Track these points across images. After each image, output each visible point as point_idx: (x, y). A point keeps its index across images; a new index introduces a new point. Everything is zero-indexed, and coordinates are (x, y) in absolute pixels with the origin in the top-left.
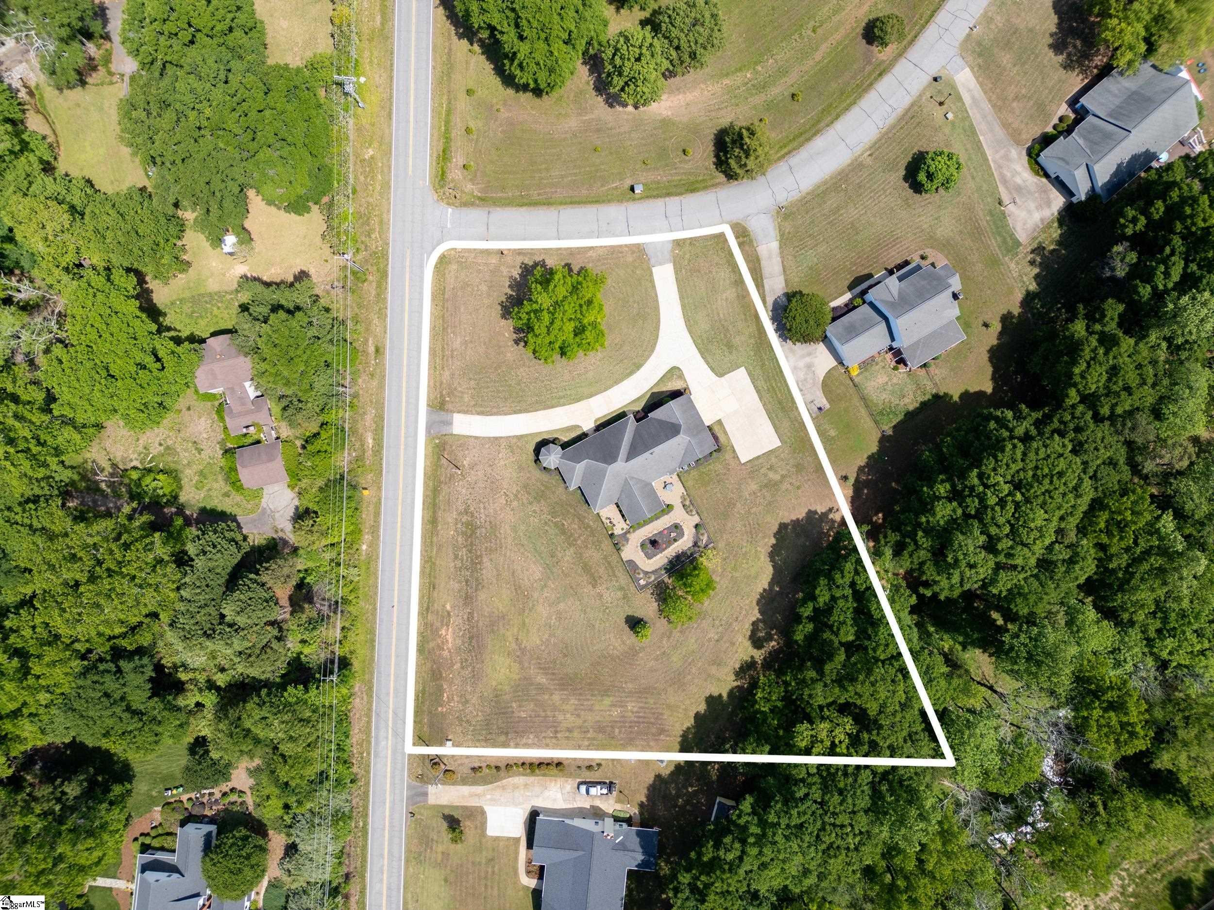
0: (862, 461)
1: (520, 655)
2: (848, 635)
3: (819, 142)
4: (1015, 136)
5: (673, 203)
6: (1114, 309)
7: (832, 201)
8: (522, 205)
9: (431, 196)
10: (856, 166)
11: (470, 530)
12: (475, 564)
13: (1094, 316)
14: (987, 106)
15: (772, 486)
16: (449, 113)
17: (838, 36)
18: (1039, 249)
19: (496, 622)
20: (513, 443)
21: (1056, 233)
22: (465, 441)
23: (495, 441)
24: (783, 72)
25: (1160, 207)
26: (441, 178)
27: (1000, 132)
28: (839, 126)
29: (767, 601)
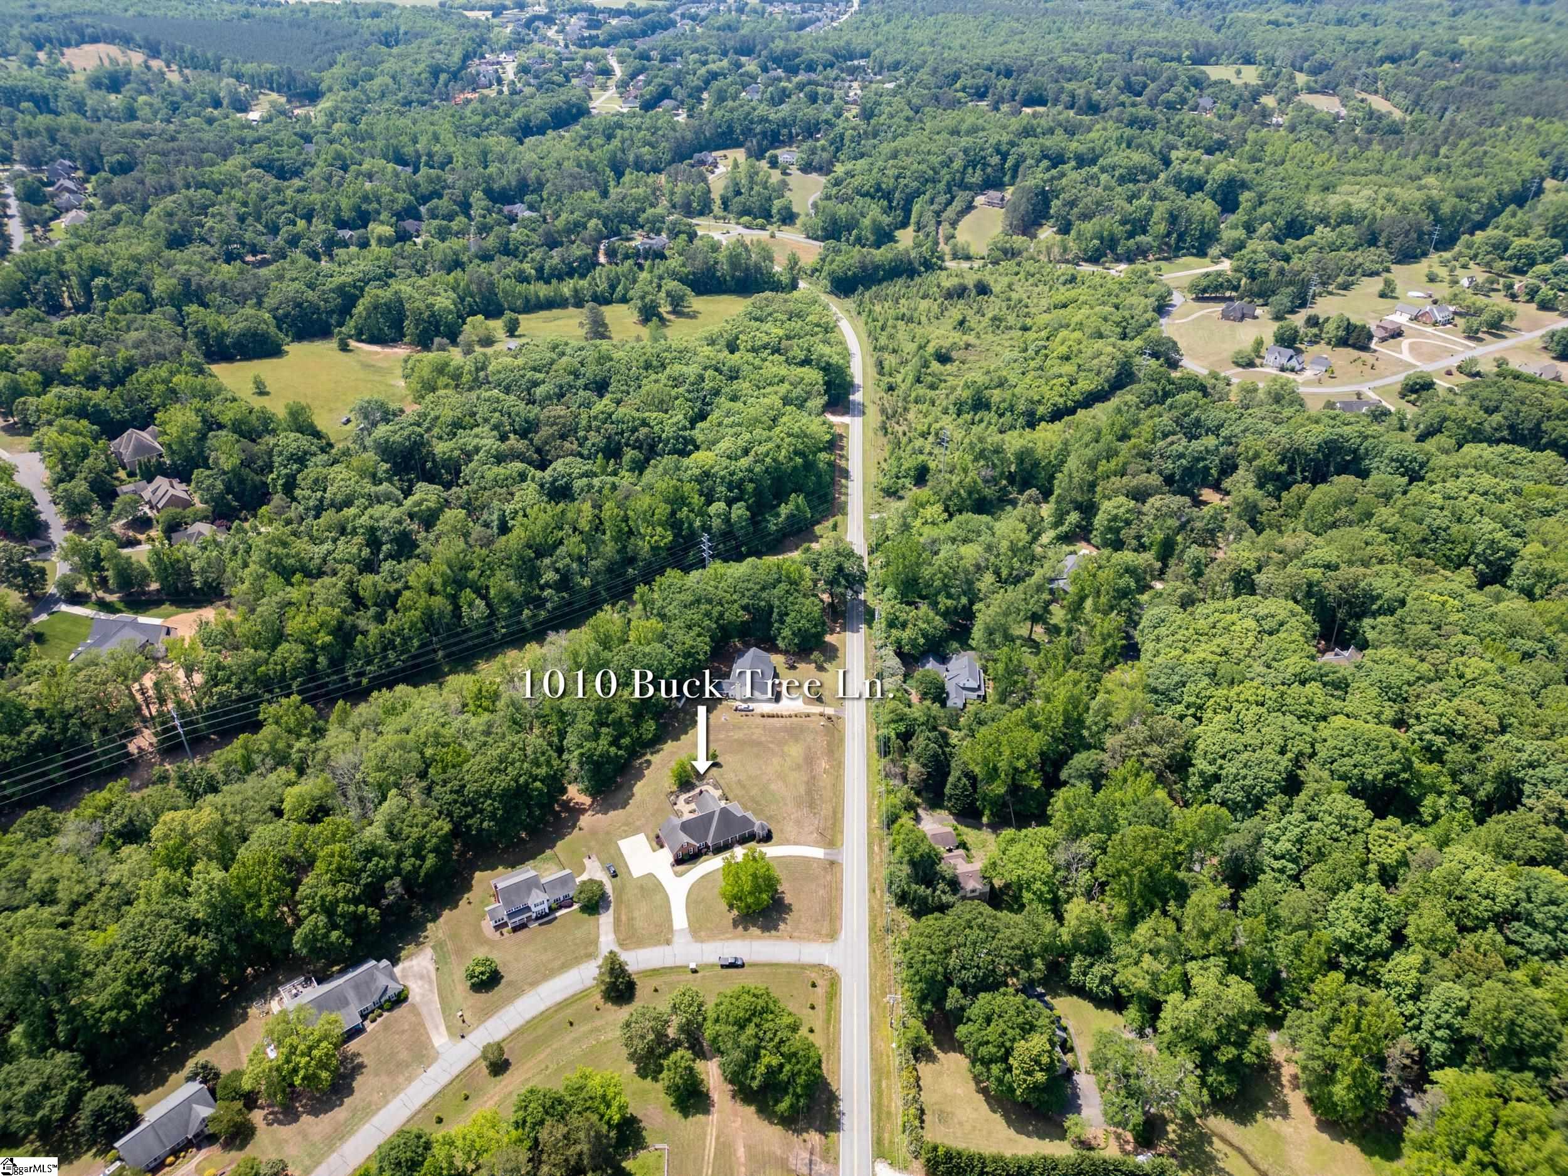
0: (568, 838)
1: (783, 756)
2: (604, 730)
3: (559, 998)
4: (414, 1008)
5: (669, 963)
6: (406, 865)
7: (557, 964)
8: (777, 965)
9: (840, 971)
10: (534, 984)
11: (812, 805)
12: (809, 792)
13: (416, 870)
14: (429, 1026)
15: (627, 824)
16: (828, 1021)
17: (530, 1064)
18: (418, 944)
19: (798, 767)
20: (786, 842)
21: (403, 953)
22: (816, 844)
23: (796, 843)
24: (577, 1040)
25: (362, 908)
26: (834, 982)
27: (424, 1011)
28: (542, 1008)
29: (640, 776)
